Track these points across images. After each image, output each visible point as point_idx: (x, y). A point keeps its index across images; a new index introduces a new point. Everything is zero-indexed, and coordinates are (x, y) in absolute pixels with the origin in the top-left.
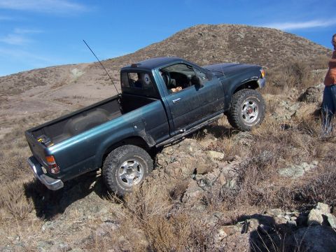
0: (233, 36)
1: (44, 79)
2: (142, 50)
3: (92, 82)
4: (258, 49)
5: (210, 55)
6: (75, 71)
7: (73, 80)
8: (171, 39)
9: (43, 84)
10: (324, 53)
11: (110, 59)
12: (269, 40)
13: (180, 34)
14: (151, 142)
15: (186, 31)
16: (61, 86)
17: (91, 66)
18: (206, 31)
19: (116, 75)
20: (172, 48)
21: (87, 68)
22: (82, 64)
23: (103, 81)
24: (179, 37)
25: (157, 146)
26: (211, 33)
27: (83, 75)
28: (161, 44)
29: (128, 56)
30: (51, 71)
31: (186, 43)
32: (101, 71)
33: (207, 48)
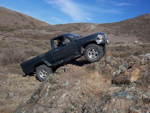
1: (79, 28)
2: (123, 21)
6: (92, 26)
7: (92, 30)
8: (137, 18)
9: (79, 30)
11: (108, 23)
13: (141, 16)
15: (145, 15)
16: (86, 31)
17: (99, 25)
20: (137, 22)
21: (97, 26)
24: (141, 17)
27: (96, 28)
28: (132, 19)
30: (83, 25)
31: (144, 21)
32: (104, 28)
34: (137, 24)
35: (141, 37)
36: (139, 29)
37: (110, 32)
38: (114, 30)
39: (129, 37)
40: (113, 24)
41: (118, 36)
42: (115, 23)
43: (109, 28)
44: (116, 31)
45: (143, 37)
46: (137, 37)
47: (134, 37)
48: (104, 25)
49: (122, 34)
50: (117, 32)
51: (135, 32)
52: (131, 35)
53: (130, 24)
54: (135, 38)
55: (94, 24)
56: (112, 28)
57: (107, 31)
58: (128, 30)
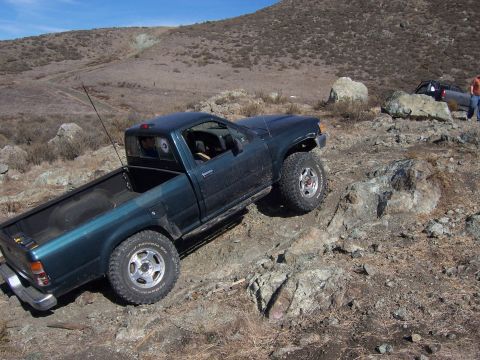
1: (80, 49)
2: (268, 9)
3: (168, 60)
5: (395, 23)
6: (142, 38)
7: (133, 54)
9: (77, 56)
14: (175, 233)
16: (108, 61)
19: (214, 49)
21: (164, 34)
22: (158, 28)
23: (189, 58)
25: (184, 238)
27: (155, 45)
29: (241, 18)
30: (98, 36)
32: (188, 41)
33: (389, 10)
34: (323, 14)
35: (346, 65)
36: (332, 34)
37: (213, 53)
38: (230, 46)
39: (297, 68)
40: (227, 25)
41: (249, 66)
43: (212, 39)
44: (238, 49)
45: (355, 63)
46: (327, 64)
47: (316, 64)
49: (264, 59)
50: (244, 53)
51: (318, 46)
52: (304, 59)
53: (293, 18)
54: (323, 69)
56: (225, 37)
57: (199, 51)
58: (288, 39)
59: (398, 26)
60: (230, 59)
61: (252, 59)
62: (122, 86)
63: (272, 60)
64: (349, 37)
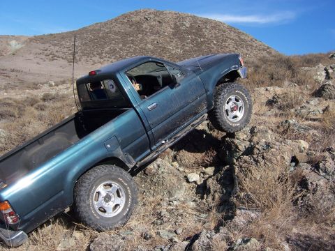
0: (178, 23)
2: (86, 28)
3: (31, 56)
4: (202, 40)
5: (154, 40)
6: (13, 43)
7: (11, 53)
8: (116, 20)
10: (264, 50)
11: (51, 35)
12: (213, 31)
13: (125, 16)
14: (130, 162)
17: (31, 40)
18: (152, 16)
19: (57, 51)
20: (116, 29)
21: (26, 41)
23: (43, 57)
24: (124, 19)
25: (138, 166)
26: (157, 19)
27: (22, 48)
31: (131, 26)
32: (42, 46)
33: (152, 33)
34: (116, 34)
36: (121, 45)
37: (57, 54)
38: (65, 50)
40: (63, 37)
41: (76, 62)
42: (67, 33)
43: (55, 45)
44: (70, 52)
48: (42, 39)
49: (84, 58)
50: (74, 55)
51: (113, 52)
52: (106, 59)
53: (100, 35)
55: (17, 39)
56: (62, 44)
57: (48, 52)
58: (97, 47)
59: (156, 42)
60: (66, 58)
61: (78, 58)
62: (13, 71)
63: (89, 59)
64: (130, 47)
